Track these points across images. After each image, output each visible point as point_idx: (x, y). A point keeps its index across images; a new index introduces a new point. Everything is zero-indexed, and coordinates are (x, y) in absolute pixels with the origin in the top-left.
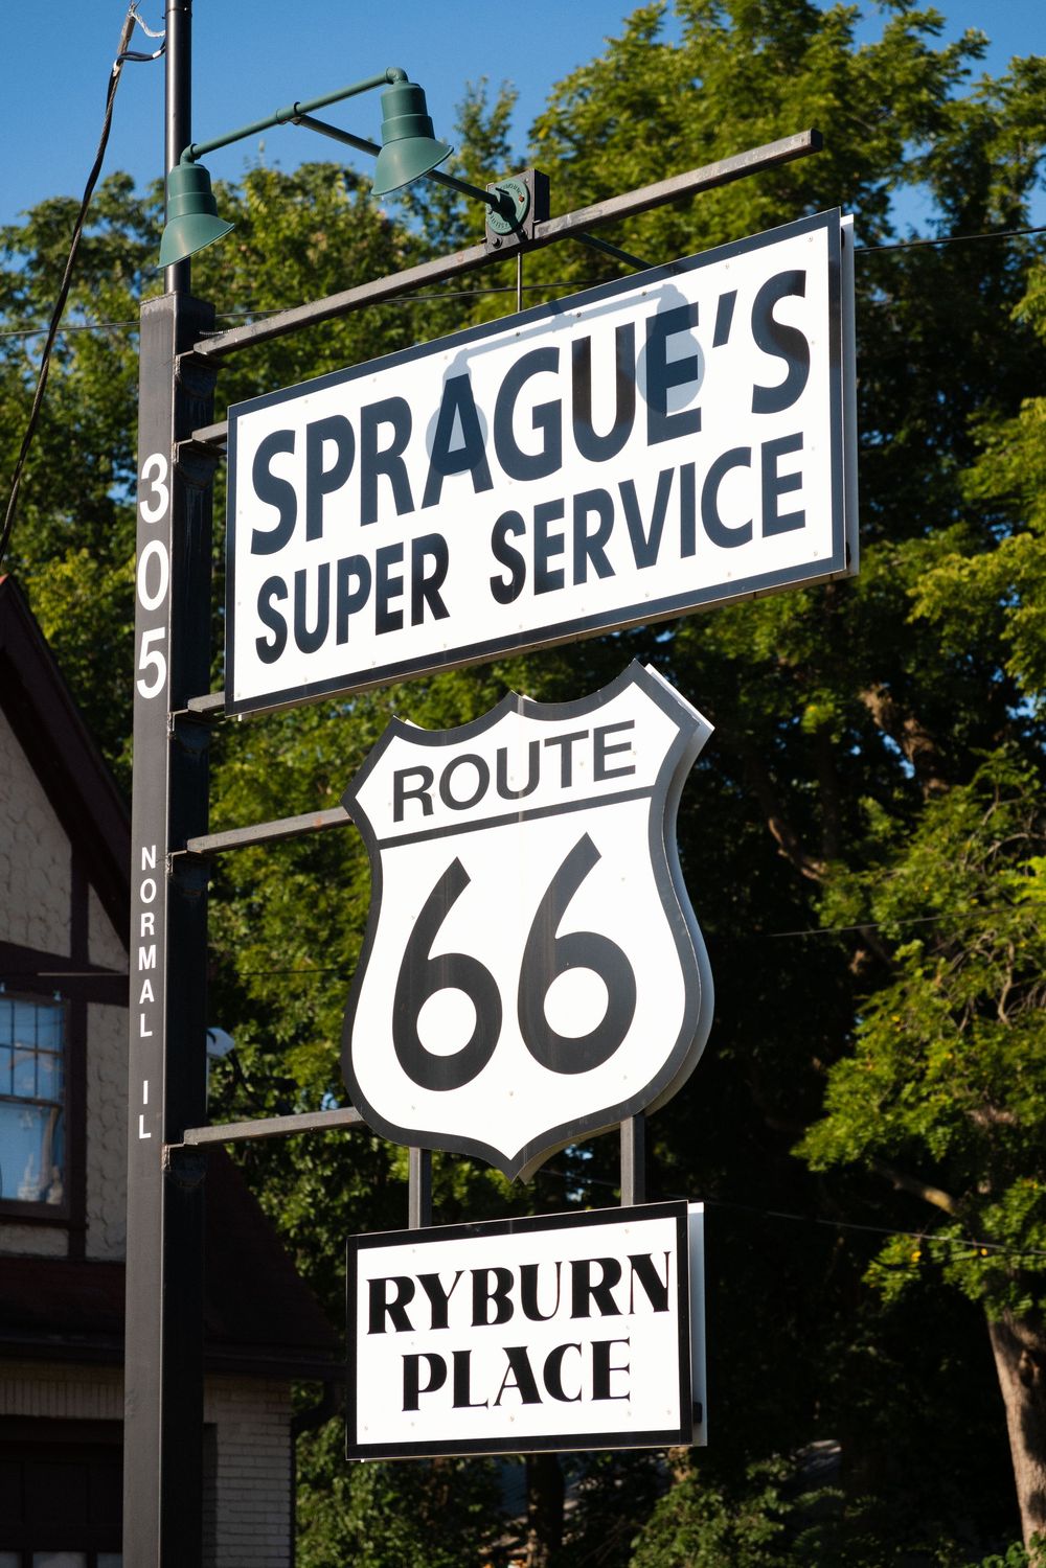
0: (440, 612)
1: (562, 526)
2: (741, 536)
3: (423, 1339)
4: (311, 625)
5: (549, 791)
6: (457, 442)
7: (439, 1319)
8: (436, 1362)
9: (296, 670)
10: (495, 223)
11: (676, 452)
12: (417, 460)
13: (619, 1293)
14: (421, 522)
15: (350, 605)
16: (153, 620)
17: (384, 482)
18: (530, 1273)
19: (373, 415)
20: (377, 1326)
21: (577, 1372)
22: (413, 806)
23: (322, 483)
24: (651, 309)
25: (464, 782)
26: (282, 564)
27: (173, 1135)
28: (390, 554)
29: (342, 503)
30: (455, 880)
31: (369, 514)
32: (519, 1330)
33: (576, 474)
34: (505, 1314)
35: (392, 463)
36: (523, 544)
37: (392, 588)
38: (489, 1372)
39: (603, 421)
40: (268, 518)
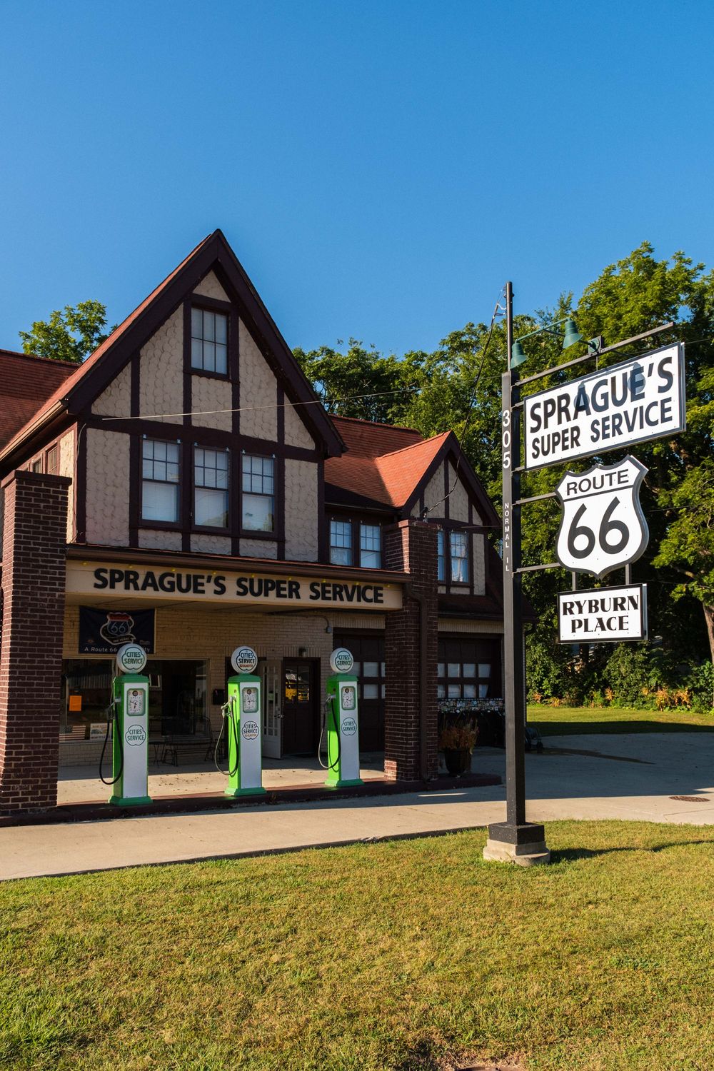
0: (578, 445)
1: (609, 423)
2: (656, 423)
3: (577, 616)
4: (546, 449)
5: (607, 487)
6: (582, 403)
7: (580, 612)
8: (580, 622)
9: (542, 460)
10: (591, 350)
11: (638, 403)
12: (572, 409)
13: (625, 605)
14: (573, 423)
15: (555, 444)
16: (507, 450)
17: (563, 414)
18: (603, 601)
19: (560, 398)
20: (565, 613)
21: (615, 624)
22: (572, 492)
23: (547, 415)
24: (631, 368)
25: (585, 485)
26: (538, 435)
27: (514, 570)
28: (565, 431)
29: (553, 420)
30: (583, 509)
31: (560, 422)
32: (600, 614)
33: (612, 410)
34: (597, 610)
35: (566, 410)
36: (599, 428)
37: (565, 439)
38: (593, 623)
39: (619, 397)
40: (535, 424)
